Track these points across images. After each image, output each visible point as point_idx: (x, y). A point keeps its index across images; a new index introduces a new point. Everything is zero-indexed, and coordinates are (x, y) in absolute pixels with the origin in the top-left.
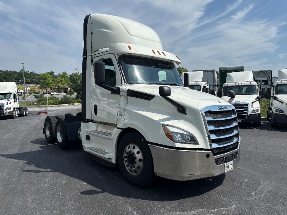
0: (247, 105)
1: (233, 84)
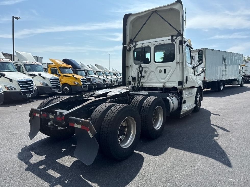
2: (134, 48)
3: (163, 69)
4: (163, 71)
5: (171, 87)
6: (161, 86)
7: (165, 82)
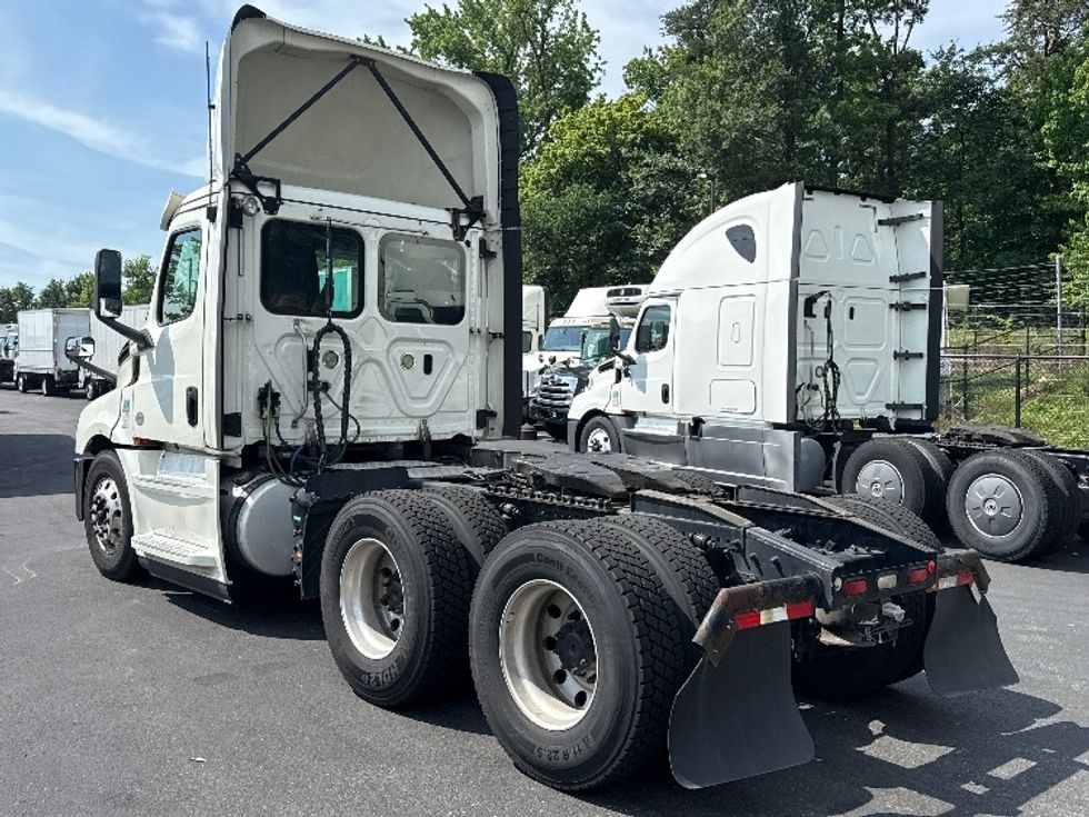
2: (264, 217)
3: (418, 352)
4: (419, 363)
5: (450, 437)
6: (409, 435)
7: (427, 417)
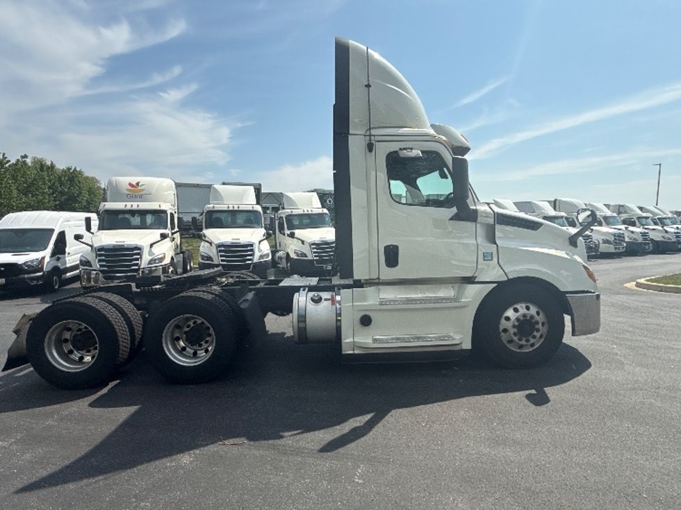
0: (252, 245)
1: (224, 207)
